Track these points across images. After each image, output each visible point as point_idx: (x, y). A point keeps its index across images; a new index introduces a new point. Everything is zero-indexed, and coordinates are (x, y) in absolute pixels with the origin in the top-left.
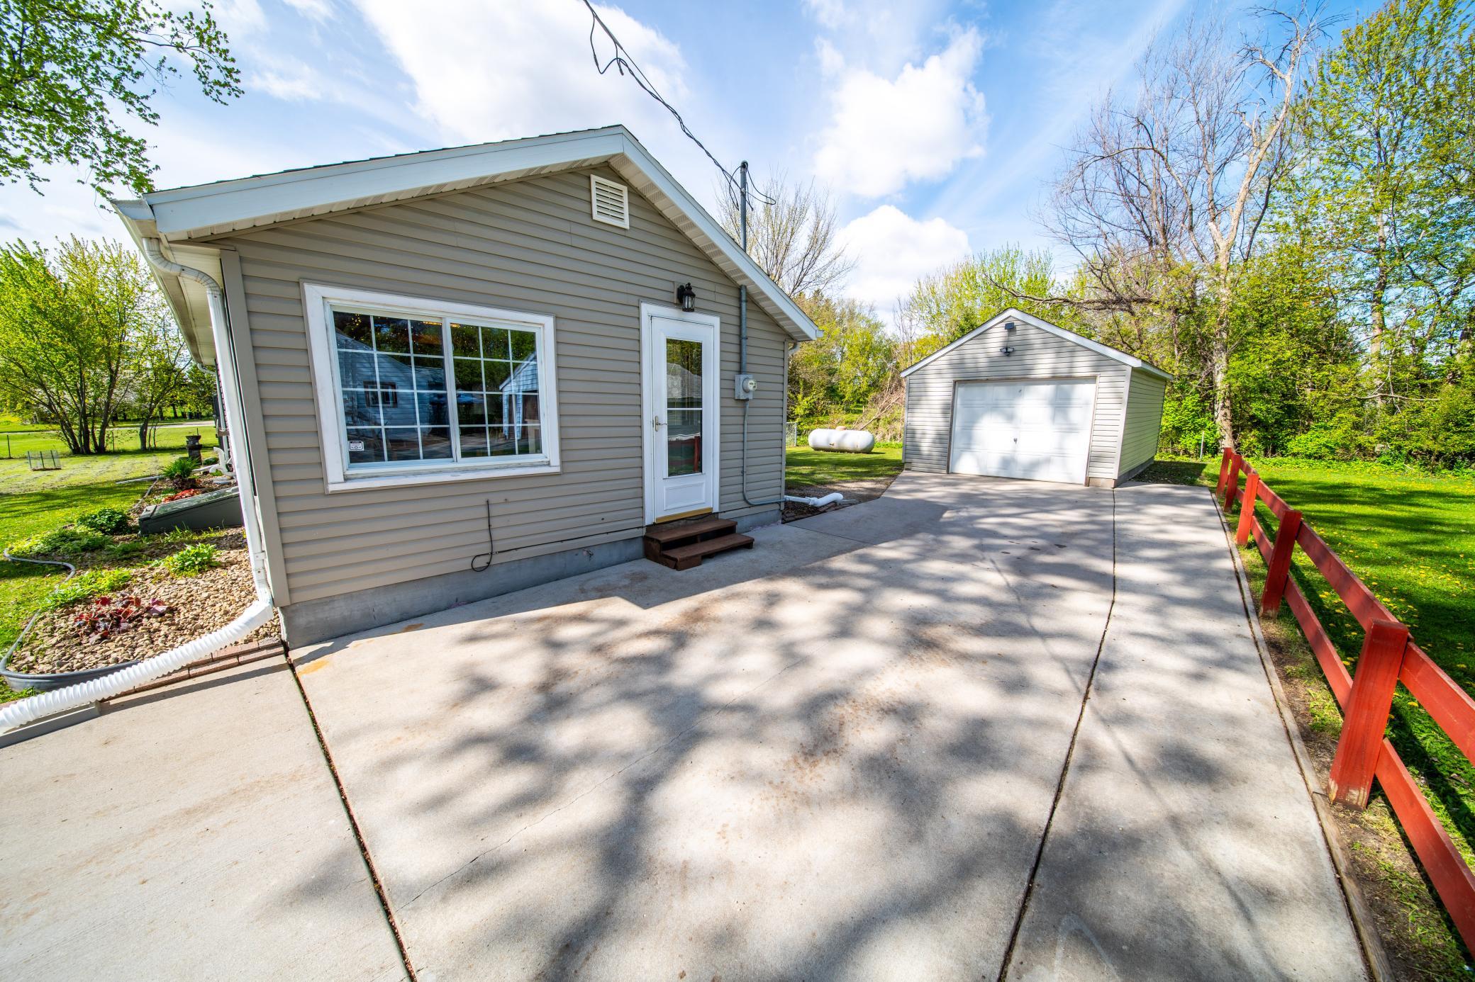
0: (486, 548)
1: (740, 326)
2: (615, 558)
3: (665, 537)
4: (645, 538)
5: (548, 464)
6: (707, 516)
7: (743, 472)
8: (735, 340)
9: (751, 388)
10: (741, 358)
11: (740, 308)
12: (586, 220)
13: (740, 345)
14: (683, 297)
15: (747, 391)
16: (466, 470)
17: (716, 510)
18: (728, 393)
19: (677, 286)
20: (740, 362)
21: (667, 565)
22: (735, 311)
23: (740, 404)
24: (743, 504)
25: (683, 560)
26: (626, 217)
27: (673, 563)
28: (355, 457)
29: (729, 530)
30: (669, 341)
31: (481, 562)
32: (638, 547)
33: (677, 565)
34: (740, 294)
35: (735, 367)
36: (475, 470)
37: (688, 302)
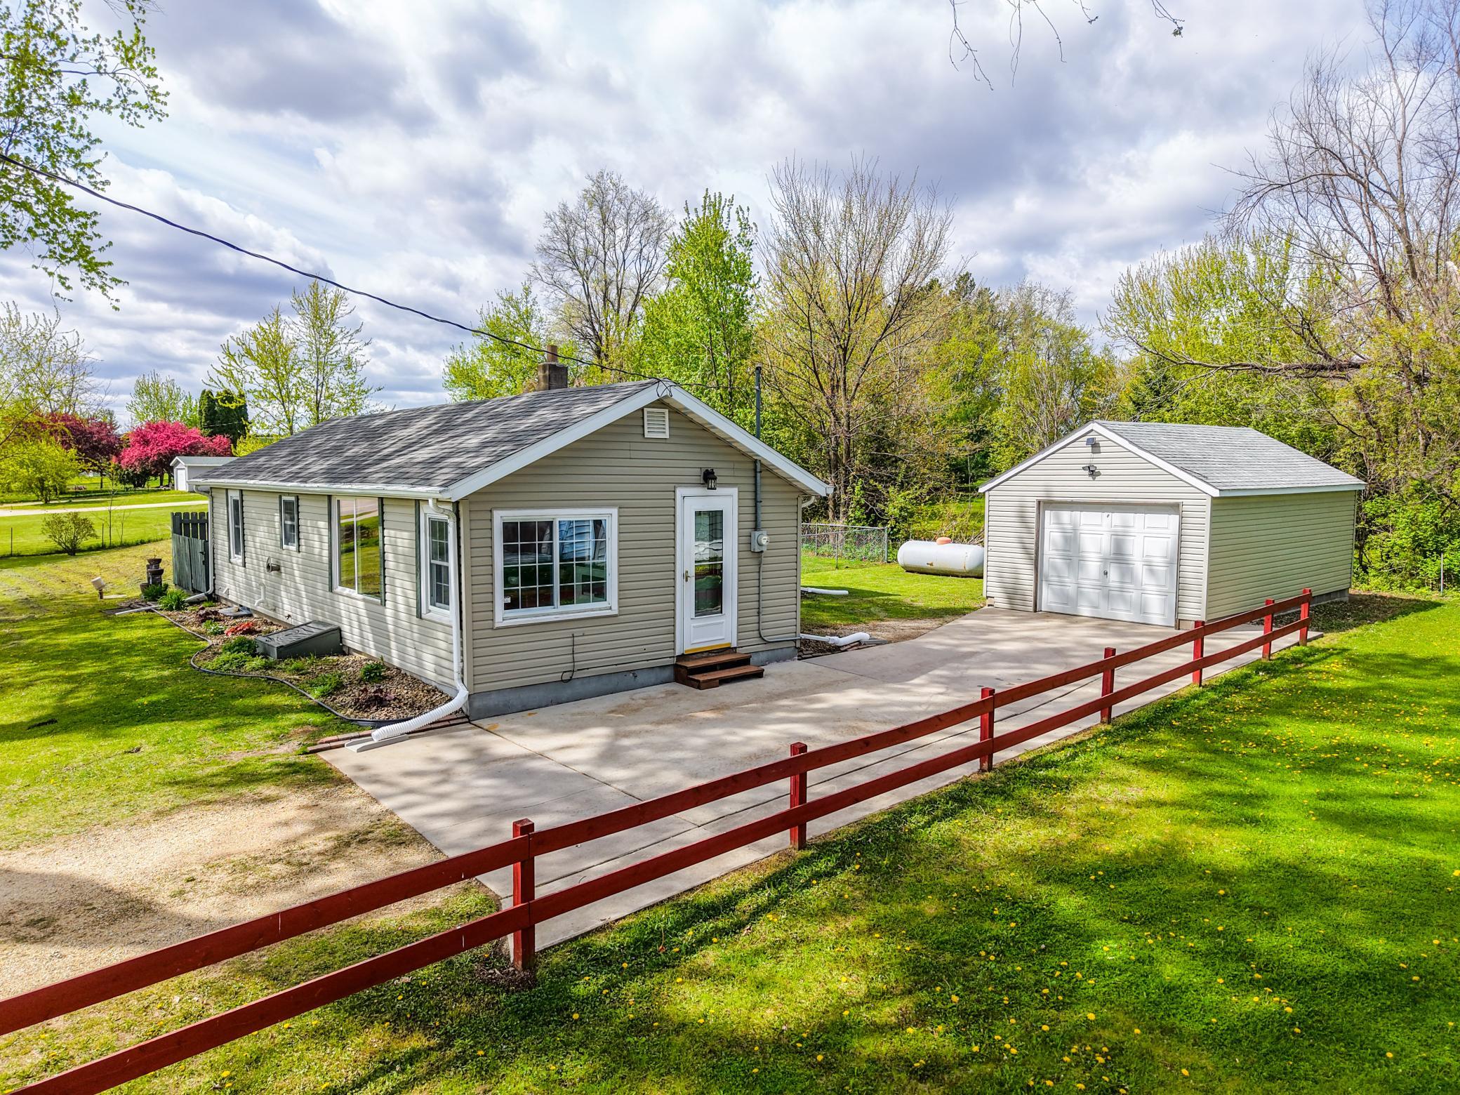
0: (569, 666)
1: (756, 492)
2: (653, 680)
3: (690, 664)
4: (675, 666)
5: (610, 608)
6: (728, 650)
7: (759, 613)
8: (751, 503)
9: (764, 542)
10: (756, 518)
11: (755, 477)
12: (640, 438)
13: (756, 506)
14: (708, 478)
15: (760, 545)
16: (562, 613)
17: (734, 645)
18: (744, 547)
19: (704, 470)
20: (756, 520)
21: (693, 686)
22: (751, 481)
23: (756, 555)
24: (758, 640)
25: (704, 682)
26: (667, 430)
27: (697, 684)
28: (507, 607)
29: (745, 661)
30: (698, 514)
31: (566, 676)
32: (668, 673)
33: (699, 685)
34: (756, 467)
35: (751, 525)
36: (567, 613)
37: (712, 484)
